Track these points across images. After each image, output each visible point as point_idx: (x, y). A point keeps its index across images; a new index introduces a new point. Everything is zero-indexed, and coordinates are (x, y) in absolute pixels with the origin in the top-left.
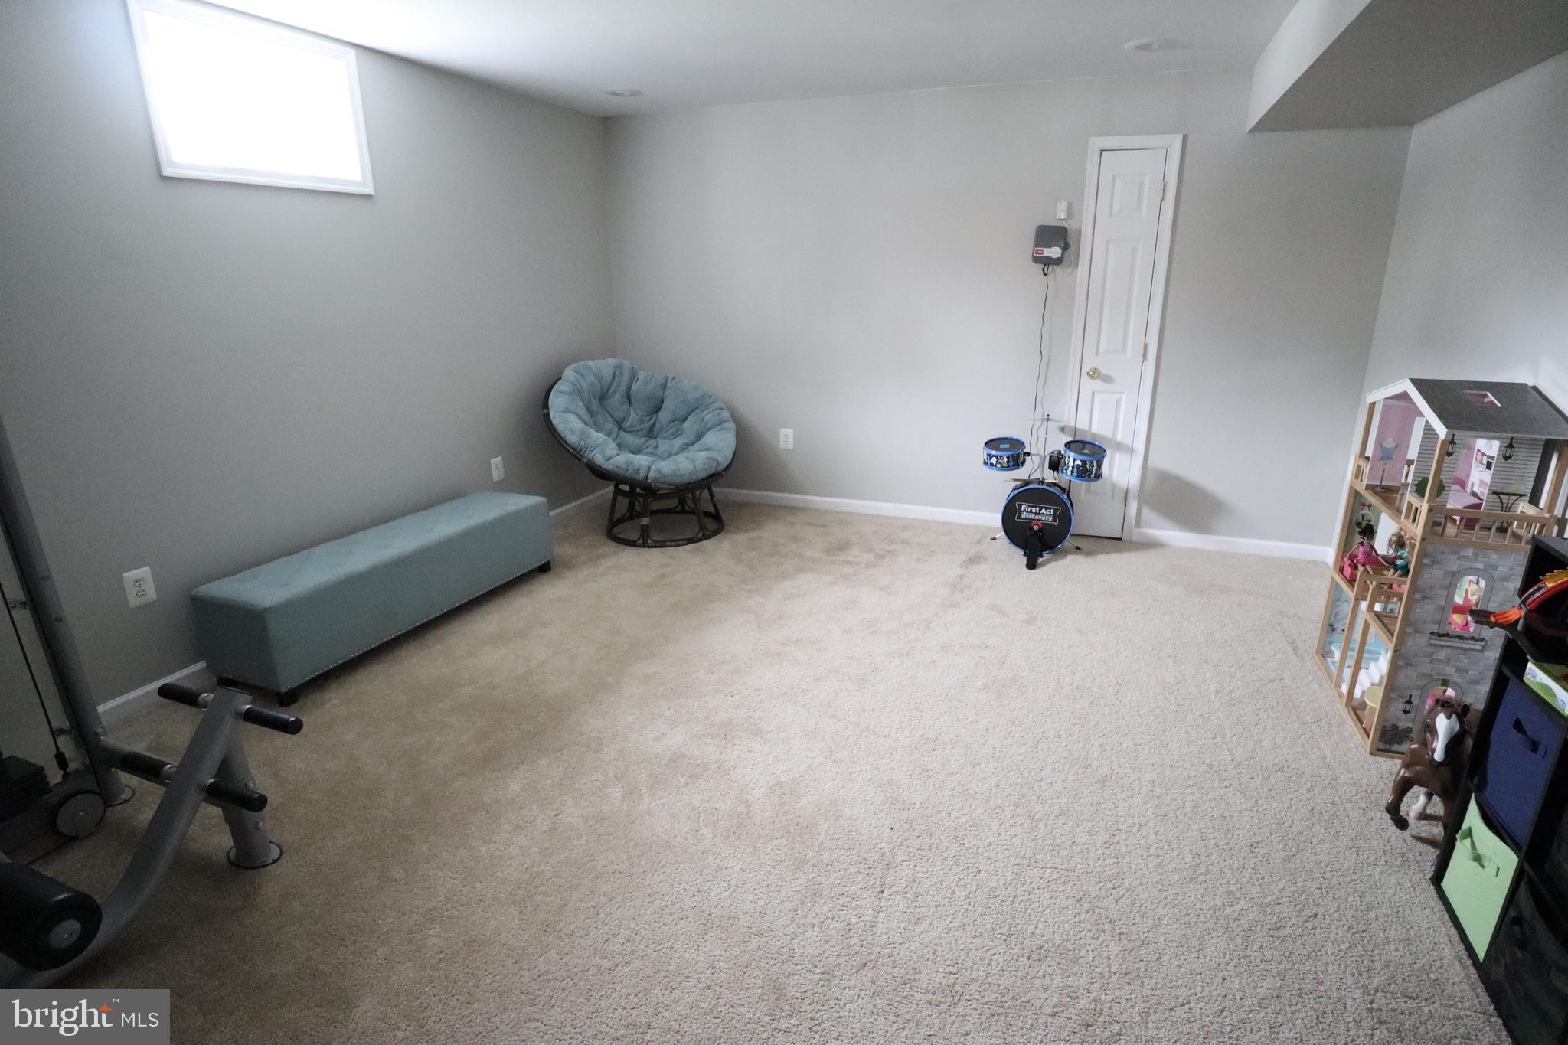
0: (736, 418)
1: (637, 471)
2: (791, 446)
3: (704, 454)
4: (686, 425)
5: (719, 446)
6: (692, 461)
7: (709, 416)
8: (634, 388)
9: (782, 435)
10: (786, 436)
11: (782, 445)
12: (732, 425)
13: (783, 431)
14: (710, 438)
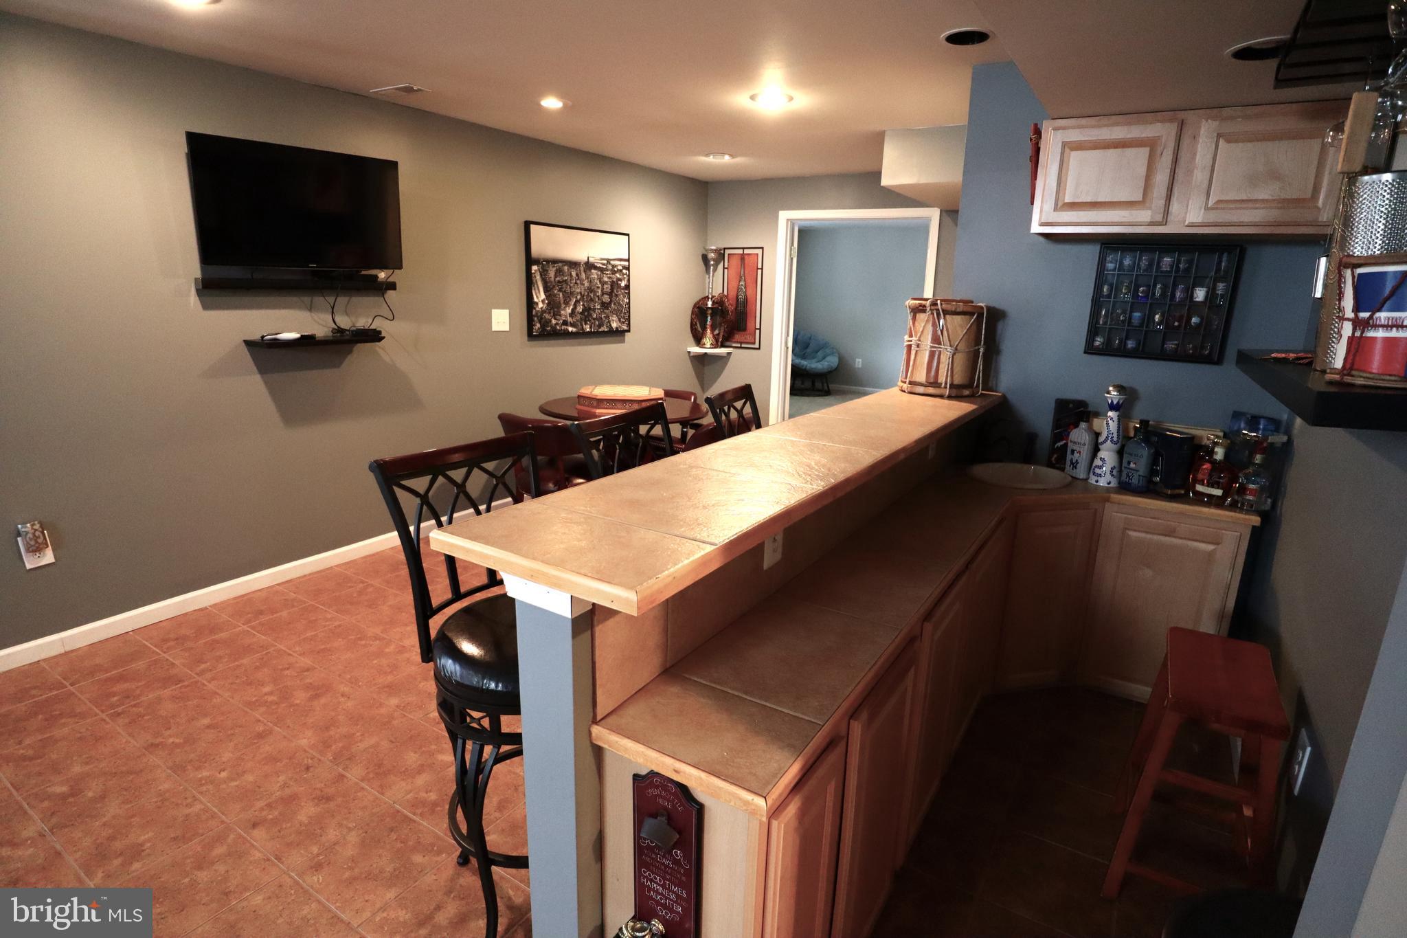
0: (839, 354)
1: (803, 366)
2: (860, 366)
3: (826, 363)
4: (819, 353)
5: (832, 361)
6: (823, 365)
7: (828, 351)
8: (799, 337)
9: (857, 362)
10: (859, 362)
11: (856, 366)
12: (837, 355)
13: (857, 360)
14: (828, 358)
